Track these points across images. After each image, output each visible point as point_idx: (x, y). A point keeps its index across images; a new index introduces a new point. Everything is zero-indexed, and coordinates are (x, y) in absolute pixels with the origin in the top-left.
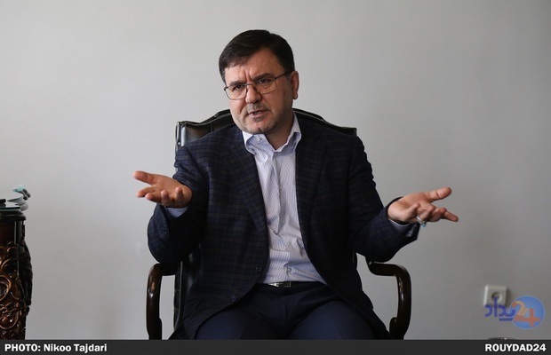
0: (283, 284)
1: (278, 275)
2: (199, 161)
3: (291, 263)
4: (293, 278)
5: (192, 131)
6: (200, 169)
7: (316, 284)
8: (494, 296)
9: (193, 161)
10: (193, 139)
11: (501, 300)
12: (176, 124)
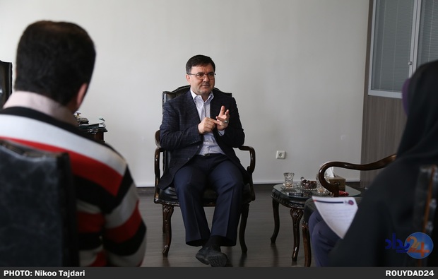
0: (206, 155)
1: (205, 151)
2: (175, 108)
3: (211, 147)
4: (210, 152)
5: (168, 95)
6: (175, 111)
7: (220, 154)
8: (280, 155)
9: (172, 108)
10: (169, 99)
11: (283, 156)
12: (162, 92)
